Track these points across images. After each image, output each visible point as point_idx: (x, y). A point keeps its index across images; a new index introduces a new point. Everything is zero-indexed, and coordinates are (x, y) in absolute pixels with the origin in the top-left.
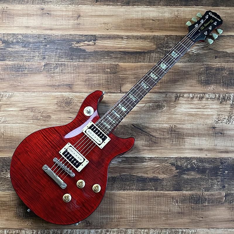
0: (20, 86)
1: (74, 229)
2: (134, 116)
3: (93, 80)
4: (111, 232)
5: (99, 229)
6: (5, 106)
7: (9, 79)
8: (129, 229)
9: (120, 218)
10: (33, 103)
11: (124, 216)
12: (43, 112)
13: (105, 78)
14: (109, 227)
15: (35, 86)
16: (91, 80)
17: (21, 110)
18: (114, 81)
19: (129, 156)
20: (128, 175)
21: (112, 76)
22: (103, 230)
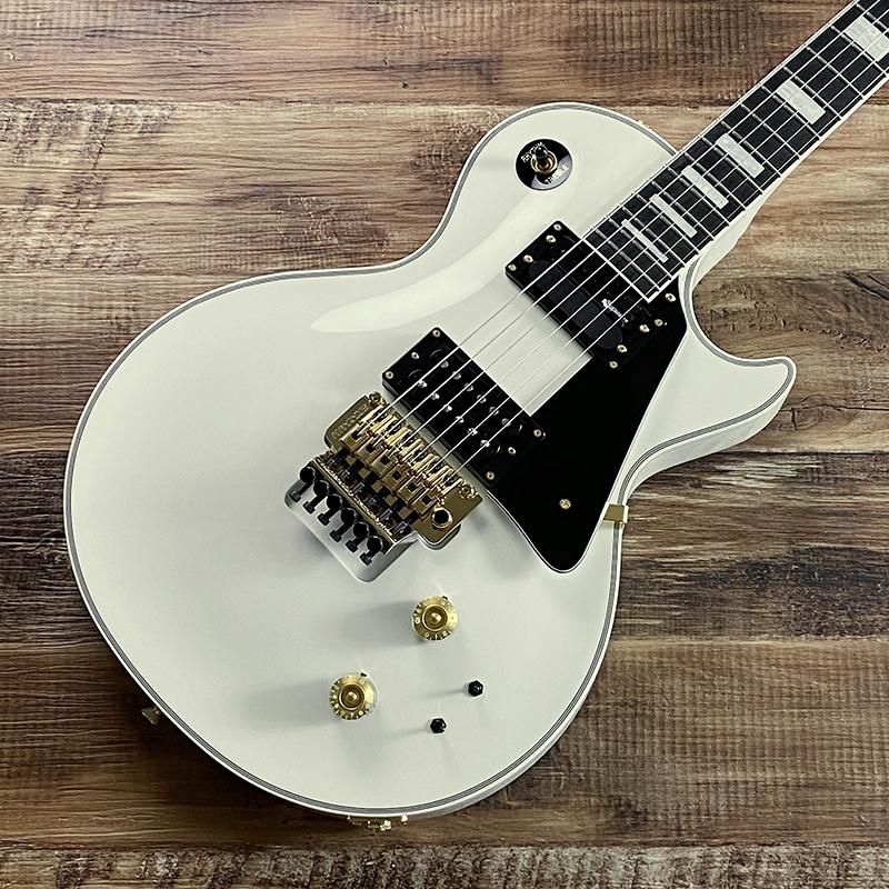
0: (210, 70)
1: (552, 844)
2: (852, 229)
3: (609, 33)
4: (758, 861)
5: (693, 845)
6: (130, 177)
7: (146, 33)
8: (862, 844)
9: (806, 786)
10: (282, 161)
11: (830, 775)
12: (339, 211)
13: (678, 24)
14: (745, 837)
15: (290, 67)
16: (600, 33)
17: (220, 202)
18: (733, 41)
19: (838, 448)
20: (840, 549)
21: (719, 11)
22: (717, 851)
